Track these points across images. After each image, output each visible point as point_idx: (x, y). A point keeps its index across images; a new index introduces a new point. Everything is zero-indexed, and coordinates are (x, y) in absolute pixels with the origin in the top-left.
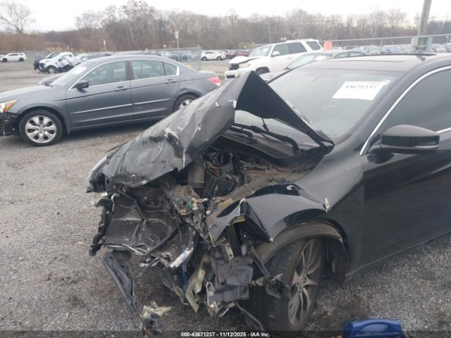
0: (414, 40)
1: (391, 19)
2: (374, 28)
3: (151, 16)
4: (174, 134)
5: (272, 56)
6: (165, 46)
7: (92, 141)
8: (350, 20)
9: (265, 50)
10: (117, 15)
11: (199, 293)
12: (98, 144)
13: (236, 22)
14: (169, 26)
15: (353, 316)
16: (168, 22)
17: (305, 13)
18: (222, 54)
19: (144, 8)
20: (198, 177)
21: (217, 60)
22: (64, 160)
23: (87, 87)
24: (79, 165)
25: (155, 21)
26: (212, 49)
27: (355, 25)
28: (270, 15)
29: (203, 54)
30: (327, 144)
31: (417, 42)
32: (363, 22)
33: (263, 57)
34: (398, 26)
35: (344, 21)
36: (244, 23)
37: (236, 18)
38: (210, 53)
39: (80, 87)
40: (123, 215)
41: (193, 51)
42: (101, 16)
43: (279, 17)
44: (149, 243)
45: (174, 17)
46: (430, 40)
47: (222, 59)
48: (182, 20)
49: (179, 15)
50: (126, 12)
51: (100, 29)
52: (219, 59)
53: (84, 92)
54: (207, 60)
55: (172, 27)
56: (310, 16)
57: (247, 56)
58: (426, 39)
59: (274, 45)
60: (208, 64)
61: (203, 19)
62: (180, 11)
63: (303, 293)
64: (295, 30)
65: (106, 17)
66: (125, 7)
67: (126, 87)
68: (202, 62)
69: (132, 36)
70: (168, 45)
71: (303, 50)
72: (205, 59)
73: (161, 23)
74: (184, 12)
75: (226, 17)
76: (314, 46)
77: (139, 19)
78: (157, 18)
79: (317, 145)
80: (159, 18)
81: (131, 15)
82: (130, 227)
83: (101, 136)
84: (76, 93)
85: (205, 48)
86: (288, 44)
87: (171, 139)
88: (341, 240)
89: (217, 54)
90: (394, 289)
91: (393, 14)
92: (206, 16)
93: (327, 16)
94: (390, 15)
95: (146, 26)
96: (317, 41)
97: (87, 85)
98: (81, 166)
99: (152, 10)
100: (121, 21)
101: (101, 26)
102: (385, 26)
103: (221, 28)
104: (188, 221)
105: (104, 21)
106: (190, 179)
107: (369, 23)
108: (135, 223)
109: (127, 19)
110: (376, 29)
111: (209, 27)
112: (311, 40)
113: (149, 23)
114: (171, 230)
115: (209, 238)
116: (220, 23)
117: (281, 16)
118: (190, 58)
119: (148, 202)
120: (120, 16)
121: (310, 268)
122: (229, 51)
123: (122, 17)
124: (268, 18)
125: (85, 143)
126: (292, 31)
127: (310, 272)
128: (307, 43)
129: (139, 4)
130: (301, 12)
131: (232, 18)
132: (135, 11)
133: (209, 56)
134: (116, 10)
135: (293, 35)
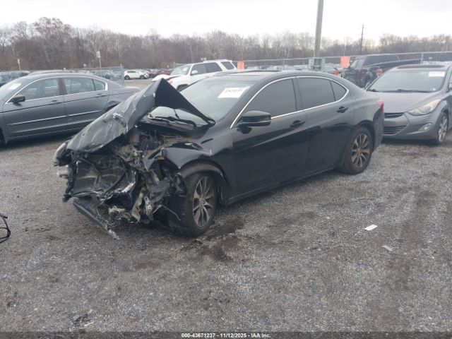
0: (311, 61)
1: (301, 41)
2: (287, 49)
3: (67, 34)
4: (119, 115)
5: (191, 75)
6: (85, 65)
7: (29, 149)
8: (266, 42)
9: (185, 69)
10: (28, 32)
11: (140, 206)
12: (36, 151)
13: (157, 42)
14: (87, 45)
15: (235, 225)
16: (86, 41)
17: (224, 34)
18: (146, 73)
19: (58, 26)
20: (136, 139)
21: (140, 78)
22: (7, 164)
23: (24, 100)
24: (24, 167)
25: (71, 39)
26: (134, 68)
27: (270, 46)
28: (191, 36)
29: (126, 73)
30: (212, 122)
31: (313, 63)
32: (277, 43)
33: (183, 75)
34: (308, 48)
35: (261, 42)
36: (165, 43)
37: (157, 38)
38: (133, 72)
39: (16, 101)
40: (85, 175)
41: (115, 70)
42: (9, 33)
43: (200, 38)
44: (105, 187)
45: (92, 36)
46: (323, 61)
47: (145, 78)
48: (101, 39)
49: (98, 34)
50: (39, 29)
51: (8, 46)
52: (142, 77)
53: (19, 105)
54: (130, 79)
55: (91, 46)
56: (229, 38)
57: (169, 74)
58: (320, 60)
59: (193, 65)
60: (131, 82)
61: (123, 38)
62: (99, 30)
63: (204, 210)
64: (216, 50)
65: (15, 34)
66: (36, 24)
67: (59, 101)
68: (125, 81)
69: (47, 55)
70: (87, 64)
71: (218, 69)
72: (127, 78)
73: (78, 41)
74: (103, 31)
75: (147, 37)
76: (228, 66)
77: (53, 37)
78: (73, 37)
79: (207, 124)
80: (75, 36)
81: (44, 33)
82: (91, 182)
83: (38, 146)
84: (12, 107)
85: (127, 67)
86: (205, 64)
87: (117, 118)
88: (222, 174)
89: (139, 73)
90: (261, 212)
91: (303, 38)
92: (126, 36)
93: (244, 38)
94: (301, 38)
95: (61, 44)
96: (231, 61)
97: (23, 99)
98: (26, 167)
99: (67, 28)
100: (33, 38)
101: (10, 44)
102: (297, 48)
103: (142, 48)
104: (131, 164)
105: (13, 38)
106: (131, 141)
107: (283, 45)
108: (93, 179)
109: (40, 37)
110: (289, 50)
111: (129, 46)
112: (226, 60)
113: (65, 42)
114: (119, 177)
115: (145, 169)
116: (141, 42)
117: (202, 36)
118: (112, 76)
119: (102, 165)
120: (30, 33)
121: (207, 195)
122: (152, 70)
123: (34, 35)
124: (189, 39)
125: (22, 151)
126: (213, 51)
127: (207, 198)
128: (222, 63)
129: (52, 22)
130: (220, 33)
131: (154, 38)
132: (48, 28)
133: (131, 75)
134: (28, 28)
135: (214, 55)
